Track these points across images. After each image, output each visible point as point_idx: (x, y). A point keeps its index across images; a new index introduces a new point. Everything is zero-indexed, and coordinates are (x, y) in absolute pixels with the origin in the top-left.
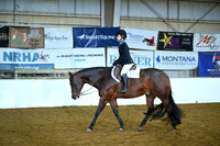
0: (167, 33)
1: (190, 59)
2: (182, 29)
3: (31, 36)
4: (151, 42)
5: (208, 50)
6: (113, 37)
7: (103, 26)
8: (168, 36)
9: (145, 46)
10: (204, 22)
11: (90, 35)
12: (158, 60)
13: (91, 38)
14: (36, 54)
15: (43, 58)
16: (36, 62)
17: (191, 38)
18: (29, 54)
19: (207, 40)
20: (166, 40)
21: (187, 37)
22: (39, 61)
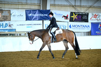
0: (75, 13)
1: (87, 26)
2: (82, 11)
3: (3, 14)
4: (66, 17)
5: (96, 21)
6: (47, 15)
7: (41, 9)
8: (75, 14)
9: (63, 19)
10: (94, 7)
11: (35, 14)
12: (70, 27)
13: (36, 15)
14: (6, 24)
15: (10, 26)
16: (6, 28)
17: (87, 15)
18: (3, 24)
19: (95, 16)
20: (74, 17)
21: (85, 15)
22: (8, 28)
